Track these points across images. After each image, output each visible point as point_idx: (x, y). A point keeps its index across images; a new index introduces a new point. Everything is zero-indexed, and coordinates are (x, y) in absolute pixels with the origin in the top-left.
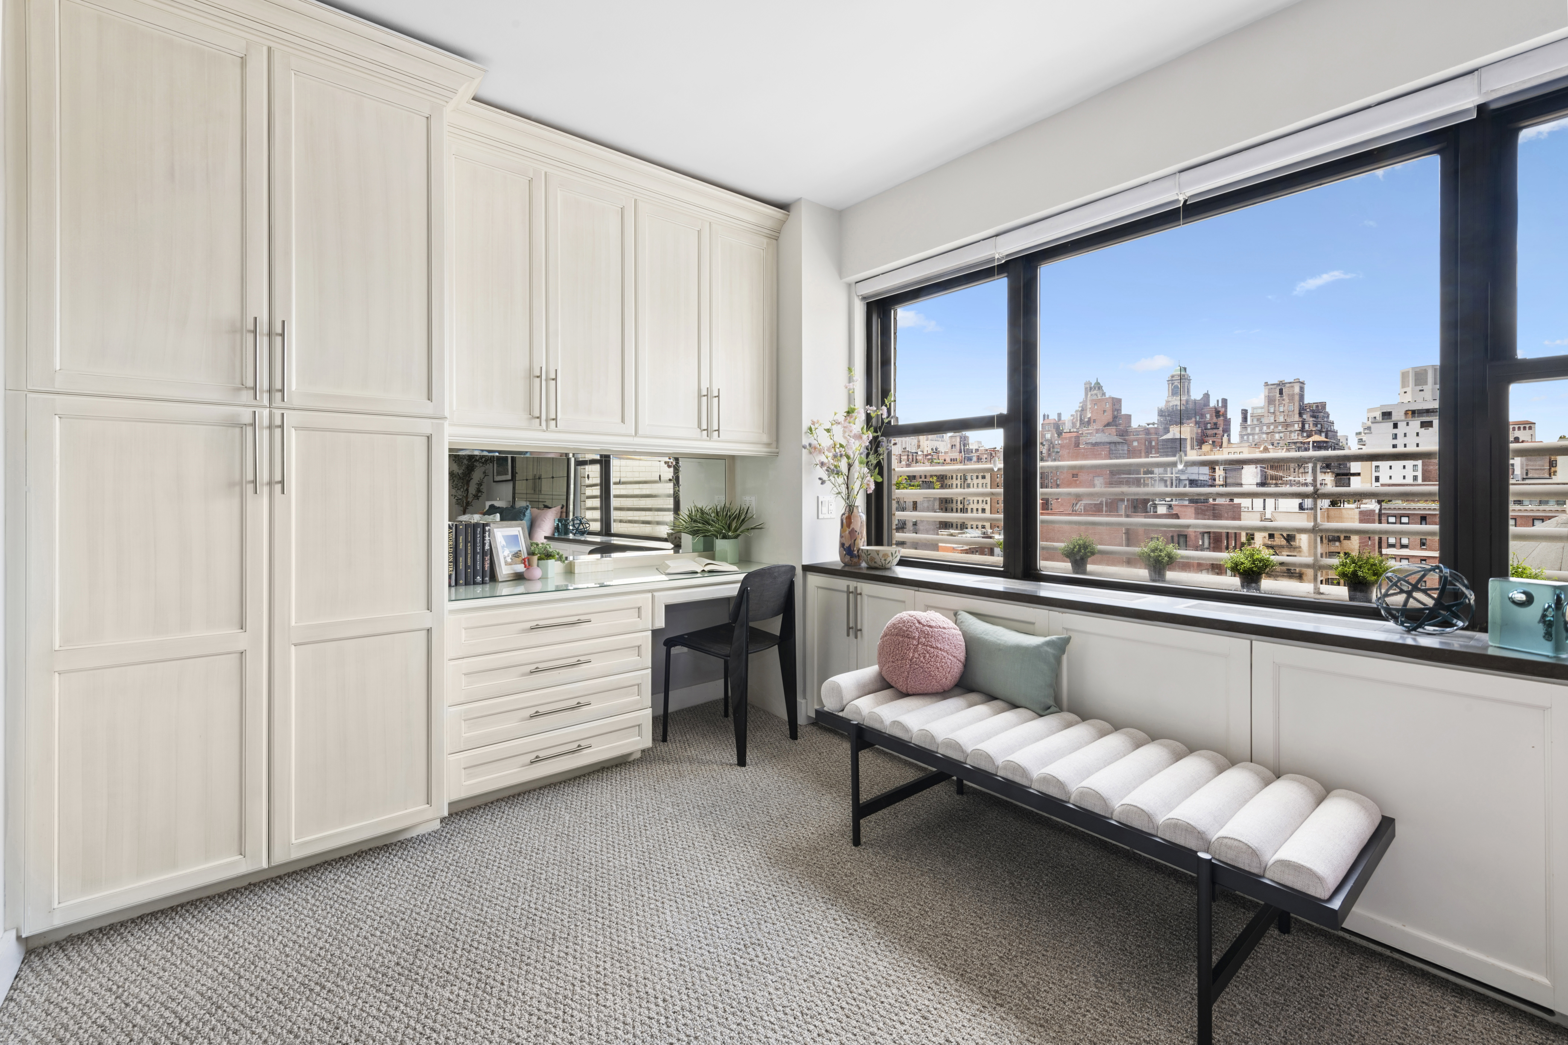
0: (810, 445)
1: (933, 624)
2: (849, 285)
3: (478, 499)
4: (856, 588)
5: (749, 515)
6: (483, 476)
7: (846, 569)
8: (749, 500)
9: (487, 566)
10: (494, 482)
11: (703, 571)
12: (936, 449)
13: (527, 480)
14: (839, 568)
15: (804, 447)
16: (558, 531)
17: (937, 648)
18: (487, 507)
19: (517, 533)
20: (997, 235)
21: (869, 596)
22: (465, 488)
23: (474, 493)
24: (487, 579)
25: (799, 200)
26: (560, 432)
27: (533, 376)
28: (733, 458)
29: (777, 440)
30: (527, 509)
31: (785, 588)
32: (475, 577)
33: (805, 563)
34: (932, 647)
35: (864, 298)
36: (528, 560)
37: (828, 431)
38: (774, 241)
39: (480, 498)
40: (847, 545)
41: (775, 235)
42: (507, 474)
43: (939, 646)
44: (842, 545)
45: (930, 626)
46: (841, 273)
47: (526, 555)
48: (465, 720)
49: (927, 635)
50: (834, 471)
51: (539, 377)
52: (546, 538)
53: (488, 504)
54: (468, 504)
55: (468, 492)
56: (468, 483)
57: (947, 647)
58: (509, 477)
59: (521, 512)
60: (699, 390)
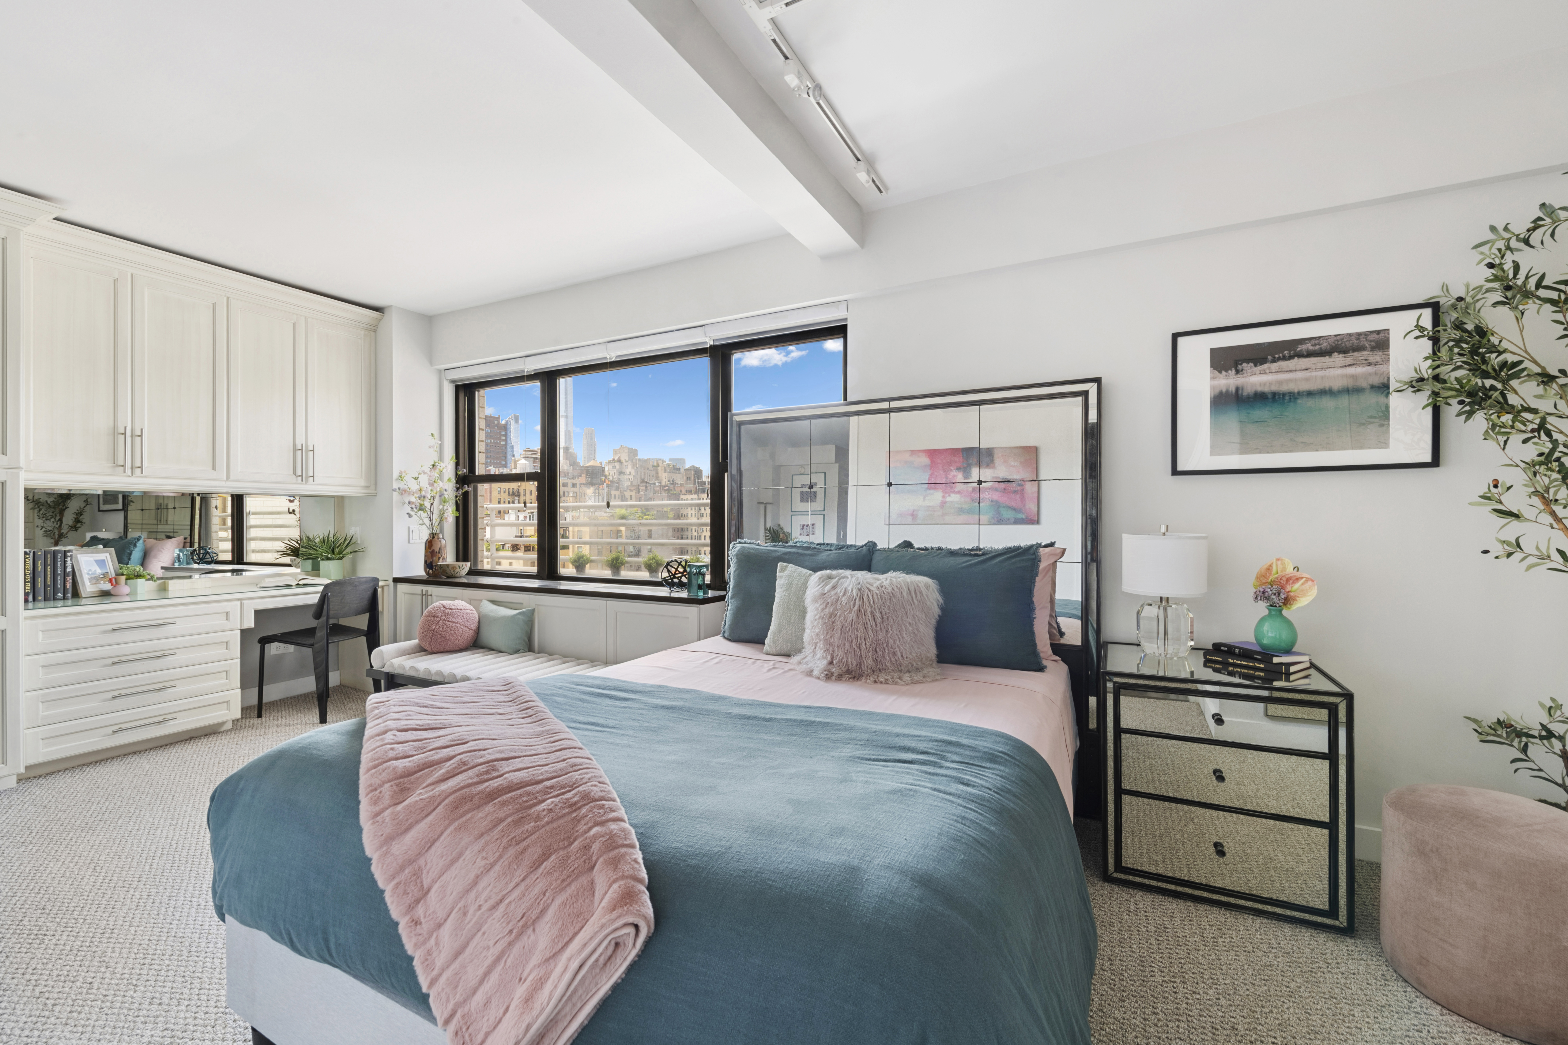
0: (399, 489)
1: (453, 607)
2: (440, 371)
3: (76, 530)
4: (427, 591)
5: (353, 541)
6: (83, 505)
7: (431, 579)
8: (353, 530)
9: (69, 584)
10: (99, 511)
11: (298, 584)
12: (673, 481)
13: (142, 510)
14: (425, 578)
15: (394, 490)
16: (179, 561)
17: (453, 622)
18: (88, 539)
19: (105, 558)
20: (527, 356)
21: (437, 596)
22: (57, 518)
23: (71, 523)
24: (69, 595)
25: (390, 306)
26: (146, 477)
27: (116, 433)
28: (342, 497)
29: (376, 484)
30: (138, 540)
31: (369, 593)
32: (55, 594)
33: (395, 576)
34: (449, 621)
35: (452, 381)
36: (115, 579)
37: (416, 478)
38: (373, 333)
39: (79, 530)
40: (429, 562)
41: (373, 329)
42: (117, 503)
43: (454, 620)
44: (426, 562)
45: (451, 609)
46: (431, 363)
47: (114, 575)
48: (42, 702)
49: (447, 614)
50: (421, 508)
51: (124, 434)
52: (162, 568)
53: (89, 536)
54: (61, 536)
55: (61, 523)
56: (62, 512)
57: (461, 621)
58: (120, 506)
59: (131, 543)
60: (295, 445)
